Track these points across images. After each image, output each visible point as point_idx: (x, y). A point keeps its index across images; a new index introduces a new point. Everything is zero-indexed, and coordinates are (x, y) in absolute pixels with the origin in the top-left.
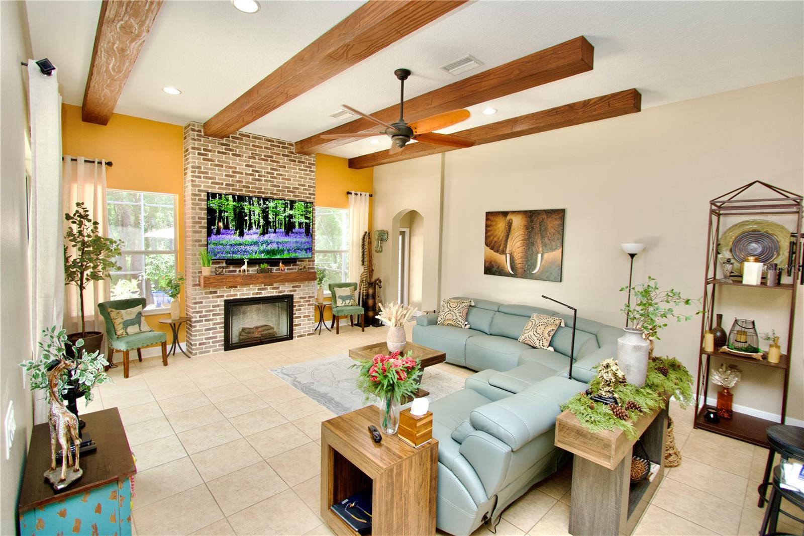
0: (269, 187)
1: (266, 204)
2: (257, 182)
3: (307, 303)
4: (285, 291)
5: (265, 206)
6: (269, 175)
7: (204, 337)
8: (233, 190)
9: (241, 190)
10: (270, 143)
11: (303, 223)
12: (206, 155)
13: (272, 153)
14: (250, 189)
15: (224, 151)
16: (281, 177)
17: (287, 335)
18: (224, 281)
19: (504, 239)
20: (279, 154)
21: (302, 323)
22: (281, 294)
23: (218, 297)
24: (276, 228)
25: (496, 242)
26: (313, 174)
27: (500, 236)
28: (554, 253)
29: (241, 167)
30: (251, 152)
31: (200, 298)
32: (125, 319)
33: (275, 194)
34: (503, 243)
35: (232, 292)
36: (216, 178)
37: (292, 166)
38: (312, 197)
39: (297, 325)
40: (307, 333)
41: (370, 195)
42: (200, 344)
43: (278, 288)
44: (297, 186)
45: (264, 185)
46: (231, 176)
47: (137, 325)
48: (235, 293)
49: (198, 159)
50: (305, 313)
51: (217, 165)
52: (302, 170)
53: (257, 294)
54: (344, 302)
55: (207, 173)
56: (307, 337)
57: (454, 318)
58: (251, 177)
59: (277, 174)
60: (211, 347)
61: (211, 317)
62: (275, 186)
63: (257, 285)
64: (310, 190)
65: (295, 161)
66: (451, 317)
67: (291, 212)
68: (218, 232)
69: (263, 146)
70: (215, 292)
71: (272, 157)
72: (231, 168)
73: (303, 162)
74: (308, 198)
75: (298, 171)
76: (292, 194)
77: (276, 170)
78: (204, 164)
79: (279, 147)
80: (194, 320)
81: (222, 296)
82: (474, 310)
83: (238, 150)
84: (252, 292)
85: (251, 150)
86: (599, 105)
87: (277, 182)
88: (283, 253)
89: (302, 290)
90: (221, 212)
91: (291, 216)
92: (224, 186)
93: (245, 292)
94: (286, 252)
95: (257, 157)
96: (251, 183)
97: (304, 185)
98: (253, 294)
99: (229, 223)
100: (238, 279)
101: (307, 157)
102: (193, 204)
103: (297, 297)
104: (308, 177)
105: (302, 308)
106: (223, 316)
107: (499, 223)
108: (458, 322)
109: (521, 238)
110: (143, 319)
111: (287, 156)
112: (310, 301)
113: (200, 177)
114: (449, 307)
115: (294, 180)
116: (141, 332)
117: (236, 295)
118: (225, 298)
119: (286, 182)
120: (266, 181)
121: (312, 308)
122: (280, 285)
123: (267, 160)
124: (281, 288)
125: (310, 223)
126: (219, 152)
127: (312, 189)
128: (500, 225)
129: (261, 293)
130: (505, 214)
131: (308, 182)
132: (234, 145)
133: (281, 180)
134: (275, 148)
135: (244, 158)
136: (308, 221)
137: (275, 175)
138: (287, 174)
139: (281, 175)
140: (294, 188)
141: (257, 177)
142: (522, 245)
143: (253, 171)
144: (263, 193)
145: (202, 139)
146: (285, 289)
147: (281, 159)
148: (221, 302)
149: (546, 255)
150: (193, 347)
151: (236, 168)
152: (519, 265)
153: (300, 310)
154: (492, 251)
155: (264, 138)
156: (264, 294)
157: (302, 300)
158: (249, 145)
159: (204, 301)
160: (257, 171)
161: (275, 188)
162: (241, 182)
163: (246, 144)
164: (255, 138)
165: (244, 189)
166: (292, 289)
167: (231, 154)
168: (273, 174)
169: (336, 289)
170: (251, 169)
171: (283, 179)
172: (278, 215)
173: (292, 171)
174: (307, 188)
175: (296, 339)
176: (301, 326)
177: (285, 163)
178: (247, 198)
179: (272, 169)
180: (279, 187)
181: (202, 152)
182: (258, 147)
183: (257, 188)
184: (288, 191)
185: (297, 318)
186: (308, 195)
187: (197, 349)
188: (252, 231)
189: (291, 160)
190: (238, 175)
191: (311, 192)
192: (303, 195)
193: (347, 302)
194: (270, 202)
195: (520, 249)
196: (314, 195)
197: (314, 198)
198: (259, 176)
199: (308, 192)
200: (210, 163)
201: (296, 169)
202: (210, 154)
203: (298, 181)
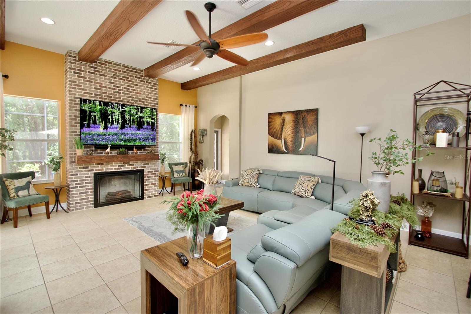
0: (126, 98)
1: (123, 109)
2: (117, 94)
3: (153, 175)
4: (138, 167)
5: (122, 109)
6: (126, 90)
7: (79, 198)
8: (100, 98)
9: (106, 99)
10: (126, 69)
11: (149, 122)
12: (80, 73)
13: (128, 75)
14: (112, 98)
15: (93, 72)
16: (134, 91)
17: (140, 197)
18: (93, 159)
19: (280, 130)
20: (133, 76)
21: (150, 188)
22: (135, 169)
23: (89, 171)
24: (130, 125)
25: (275, 132)
26: (156, 91)
27: (278, 128)
28: (312, 137)
29: (106, 83)
30: (112, 74)
31: (76, 171)
32: (17, 186)
33: (130, 103)
34: (279, 132)
35: (100, 167)
36: (87, 90)
37: (142, 85)
38: (156, 105)
39: (146, 190)
40: (153, 195)
41: (195, 107)
42: (76, 203)
43: (133, 165)
44: (146, 98)
45: (122, 96)
46: (98, 89)
47: (27, 190)
48: (102, 168)
49: (74, 76)
50: (152, 182)
51: (88, 81)
52: (149, 88)
53: (118, 169)
54: (179, 175)
55: (81, 86)
56: (154, 197)
57: (250, 181)
58: (113, 90)
59: (131, 90)
60: (84, 205)
61: (84, 185)
62: (130, 97)
63: (118, 163)
65: (144, 82)
66: (248, 181)
67: (141, 115)
68: (89, 126)
69: (122, 70)
70: (87, 167)
71: (128, 78)
72: (98, 83)
73: (150, 83)
74: (153, 106)
75: (146, 88)
76: (142, 103)
77: (131, 87)
78: (78, 80)
79: (133, 71)
80: (71, 186)
81: (93, 170)
82: (262, 176)
83: (103, 72)
84: (114, 168)
85: (113, 72)
86: (340, 36)
87: (132, 95)
88: (136, 141)
89: (150, 167)
90: (90, 112)
91: (141, 117)
92: (93, 95)
93: (109, 168)
94: (138, 141)
95: (117, 77)
96: (113, 95)
97: (150, 98)
98: (115, 169)
99: (97, 120)
100: (103, 158)
101: (152, 79)
102: (70, 106)
103: (147, 171)
104: (153, 93)
105: (150, 178)
106: (93, 184)
107: (276, 120)
108: (252, 184)
109: (291, 128)
110: (31, 186)
111: (139, 78)
112: (155, 174)
113: (75, 88)
114: (246, 174)
115: (143, 94)
116: (30, 195)
117: (103, 169)
118: (95, 172)
119: (138, 95)
120: (123, 93)
121: (157, 178)
122: (134, 163)
123: (124, 80)
124: (135, 165)
125: (154, 122)
126: (89, 72)
127: (156, 100)
128: (278, 121)
129: (121, 168)
130: (280, 114)
131: (153, 96)
132: (101, 68)
133: (134, 94)
134: (130, 72)
135: (108, 77)
136: (153, 121)
137: (130, 90)
138: (138, 90)
139: (134, 90)
140: (143, 99)
141: (117, 90)
142: (291, 133)
143: (114, 86)
144: (122, 101)
145: (77, 63)
146: (138, 166)
147: (134, 80)
148: (91, 174)
149: (307, 139)
150: (71, 205)
151: (102, 84)
152: (290, 146)
153: (149, 180)
154: (273, 138)
155: (122, 65)
156: (123, 169)
157: (150, 173)
158: (111, 69)
159: (79, 173)
160: (117, 87)
161: (130, 99)
162: (105, 93)
163: (109, 68)
164: (116, 64)
165: (108, 98)
166: (143, 166)
167: (98, 74)
168: (129, 89)
169: (174, 167)
170: (113, 85)
171: (136, 93)
172: (132, 116)
173: (142, 88)
174: (153, 99)
175: (146, 199)
176: (150, 191)
177: (137, 82)
178: (110, 104)
179: (127, 86)
180: (133, 98)
181: (77, 71)
182: (118, 70)
183: (117, 98)
184: (139, 101)
185: (146, 185)
186: (153, 104)
187: (73, 207)
188: (113, 126)
189: (141, 81)
190: (103, 89)
191: (156, 102)
192: (150, 104)
193: (181, 174)
194: (126, 107)
195: (291, 136)
196: (157, 104)
197: (157, 107)
198: (119, 90)
199: (153, 102)
200: (83, 79)
201: (145, 87)
202: (83, 73)
203: (146, 95)
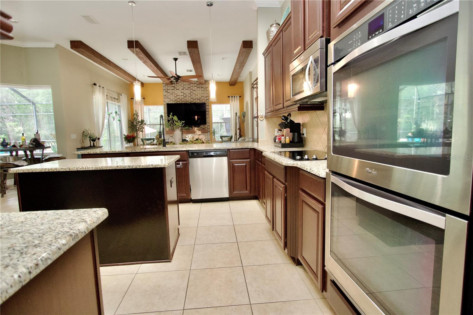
0: (190, 99)
2: (185, 98)
8: (177, 101)
9: (180, 101)
12: (168, 91)
13: (190, 86)
14: (183, 101)
16: (194, 95)
20: (193, 86)
26: (207, 91)
29: (180, 93)
30: (182, 87)
33: (192, 101)
36: (171, 98)
37: (198, 90)
38: (207, 100)
44: (201, 97)
46: (176, 97)
49: (165, 93)
51: (171, 94)
52: (203, 91)
55: (168, 97)
58: (183, 96)
64: (207, 98)
65: (199, 88)
71: (190, 88)
73: (203, 88)
74: (206, 101)
76: (199, 101)
77: (192, 92)
78: (167, 94)
79: (193, 83)
83: (178, 87)
85: (182, 86)
87: (193, 97)
92: (174, 101)
95: (185, 89)
96: (183, 98)
97: (204, 96)
101: (205, 85)
102: (164, 108)
104: (205, 93)
111: (196, 86)
113: (166, 99)
115: (199, 95)
119: (196, 96)
120: (188, 97)
123: (188, 89)
126: (172, 89)
131: (206, 95)
132: (176, 86)
134: (191, 84)
135: (180, 90)
138: (196, 93)
139: (194, 94)
140: (199, 98)
141: (185, 96)
144: (187, 101)
145: (166, 86)
151: (177, 94)
158: (182, 85)
160: (185, 94)
161: (192, 99)
162: (179, 98)
163: (180, 85)
165: (181, 101)
167: (175, 89)
168: (191, 94)
169: (223, 138)
170: (183, 93)
171: (195, 95)
177: (195, 89)
179: (190, 92)
181: (166, 90)
182: (185, 85)
183: (185, 100)
184: (197, 100)
186: (206, 100)
190: (178, 96)
191: (207, 99)
192: (203, 100)
197: (208, 101)
198: (186, 95)
199: (205, 99)
200: (169, 93)
201: (200, 90)
202: (169, 90)
203: (201, 95)
